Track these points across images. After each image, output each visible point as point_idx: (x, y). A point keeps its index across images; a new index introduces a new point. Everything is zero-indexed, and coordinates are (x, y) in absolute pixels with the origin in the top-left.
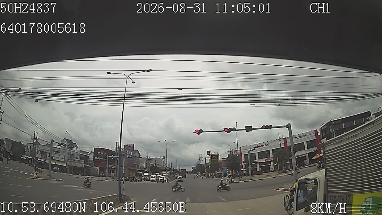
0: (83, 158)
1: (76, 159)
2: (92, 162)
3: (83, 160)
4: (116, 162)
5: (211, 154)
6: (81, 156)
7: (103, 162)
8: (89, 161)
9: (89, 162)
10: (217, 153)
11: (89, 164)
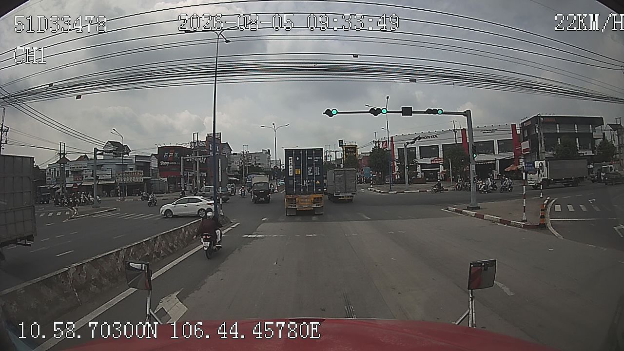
0: (141, 166)
1: (130, 170)
2: (156, 171)
3: (142, 170)
4: (194, 165)
5: (344, 144)
6: (137, 164)
7: (173, 169)
8: (150, 170)
9: (151, 172)
10: (354, 144)
11: (151, 175)
